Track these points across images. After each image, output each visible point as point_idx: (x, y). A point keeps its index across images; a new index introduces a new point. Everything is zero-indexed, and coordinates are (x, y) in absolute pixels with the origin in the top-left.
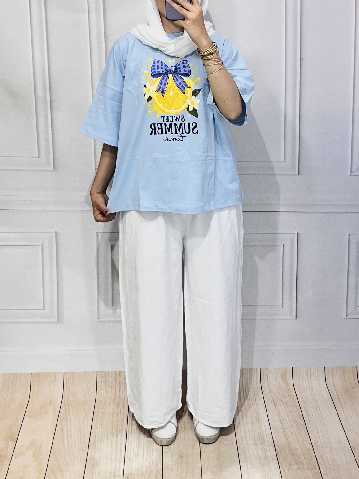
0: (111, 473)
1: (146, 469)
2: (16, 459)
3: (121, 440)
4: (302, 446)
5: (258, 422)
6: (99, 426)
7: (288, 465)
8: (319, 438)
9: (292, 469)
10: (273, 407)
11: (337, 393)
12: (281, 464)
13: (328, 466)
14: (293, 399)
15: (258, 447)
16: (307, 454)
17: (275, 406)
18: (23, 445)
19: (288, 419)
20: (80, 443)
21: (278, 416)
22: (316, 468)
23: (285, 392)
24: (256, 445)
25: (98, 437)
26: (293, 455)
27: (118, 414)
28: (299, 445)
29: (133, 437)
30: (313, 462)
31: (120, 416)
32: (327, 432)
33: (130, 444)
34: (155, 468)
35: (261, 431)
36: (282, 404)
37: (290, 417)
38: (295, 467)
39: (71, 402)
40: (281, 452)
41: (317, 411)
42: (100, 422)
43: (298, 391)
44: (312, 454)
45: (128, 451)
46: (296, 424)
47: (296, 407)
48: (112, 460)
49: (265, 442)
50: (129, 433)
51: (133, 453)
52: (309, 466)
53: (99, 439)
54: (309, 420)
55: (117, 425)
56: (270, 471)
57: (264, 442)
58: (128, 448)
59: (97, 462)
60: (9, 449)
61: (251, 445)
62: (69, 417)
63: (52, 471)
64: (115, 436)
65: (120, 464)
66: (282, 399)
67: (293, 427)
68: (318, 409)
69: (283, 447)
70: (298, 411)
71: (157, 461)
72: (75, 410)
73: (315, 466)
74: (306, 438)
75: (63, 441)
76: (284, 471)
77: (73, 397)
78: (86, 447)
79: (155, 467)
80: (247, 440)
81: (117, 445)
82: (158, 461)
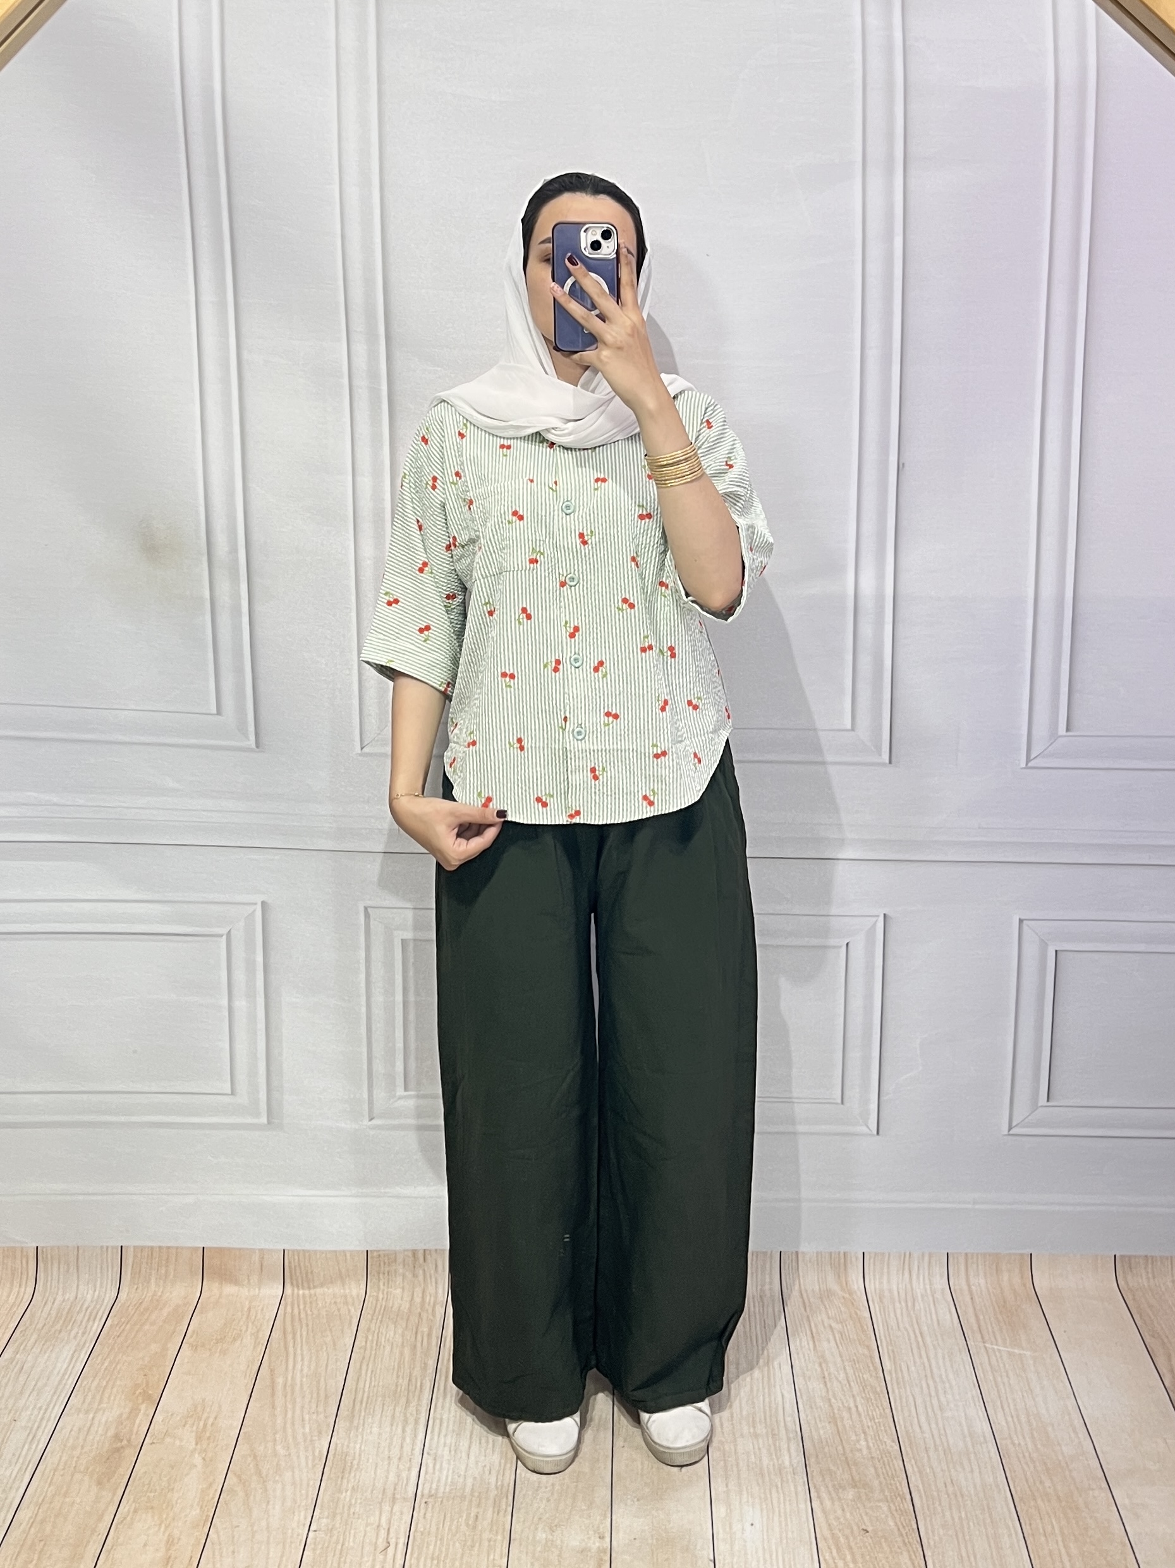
0: (384, 1489)
1: (473, 1485)
2: (154, 1445)
3: (417, 1411)
4: (873, 1443)
5: (766, 1379)
6: (366, 1376)
7: (831, 1489)
8: (920, 1427)
9: (840, 1499)
10: (808, 1344)
11: (976, 1316)
12: (815, 1487)
13: (935, 1494)
14: (862, 1326)
15: (760, 1441)
16: (884, 1464)
17: (814, 1342)
18: (172, 1415)
19: (842, 1376)
20: (315, 1414)
21: (817, 1366)
22: (903, 1498)
23: (842, 1309)
24: (756, 1436)
25: (361, 1402)
26: (848, 1465)
27: (415, 1346)
28: (866, 1440)
29: (447, 1405)
30: (898, 1484)
31: (418, 1353)
32: (941, 1409)
33: (438, 1421)
34: (497, 1482)
35: (770, 1403)
36: (831, 1337)
37: (850, 1371)
38: (850, 1494)
39: (299, 1313)
40: (817, 1456)
41: (921, 1357)
42: (368, 1365)
43: (877, 1309)
44: (896, 1465)
45: (432, 1439)
46: (864, 1390)
47: (868, 1347)
48: (389, 1457)
49: (779, 1431)
50: (437, 1395)
51: (445, 1443)
52: (886, 1493)
53: (364, 1405)
54: (897, 1379)
55: (410, 1376)
56: (784, 1503)
57: (777, 1433)
58: (432, 1432)
59: (352, 1463)
60: (137, 1422)
61: (742, 1436)
62: (291, 1350)
63: (239, 1477)
64: (403, 1400)
65: (409, 1469)
66: (834, 1325)
67: (853, 1396)
68: (923, 1353)
69: (824, 1441)
70: (871, 1357)
71: (503, 1465)
72: (307, 1333)
73: (901, 1493)
74: (884, 1425)
75: (273, 1407)
76: (822, 1504)
77: (305, 1303)
78: (328, 1425)
79: (497, 1479)
80: (732, 1424)
81: (406, 1422)
82: (505, 1465)
